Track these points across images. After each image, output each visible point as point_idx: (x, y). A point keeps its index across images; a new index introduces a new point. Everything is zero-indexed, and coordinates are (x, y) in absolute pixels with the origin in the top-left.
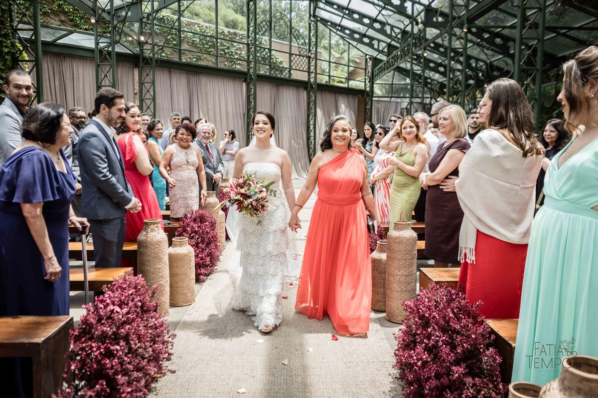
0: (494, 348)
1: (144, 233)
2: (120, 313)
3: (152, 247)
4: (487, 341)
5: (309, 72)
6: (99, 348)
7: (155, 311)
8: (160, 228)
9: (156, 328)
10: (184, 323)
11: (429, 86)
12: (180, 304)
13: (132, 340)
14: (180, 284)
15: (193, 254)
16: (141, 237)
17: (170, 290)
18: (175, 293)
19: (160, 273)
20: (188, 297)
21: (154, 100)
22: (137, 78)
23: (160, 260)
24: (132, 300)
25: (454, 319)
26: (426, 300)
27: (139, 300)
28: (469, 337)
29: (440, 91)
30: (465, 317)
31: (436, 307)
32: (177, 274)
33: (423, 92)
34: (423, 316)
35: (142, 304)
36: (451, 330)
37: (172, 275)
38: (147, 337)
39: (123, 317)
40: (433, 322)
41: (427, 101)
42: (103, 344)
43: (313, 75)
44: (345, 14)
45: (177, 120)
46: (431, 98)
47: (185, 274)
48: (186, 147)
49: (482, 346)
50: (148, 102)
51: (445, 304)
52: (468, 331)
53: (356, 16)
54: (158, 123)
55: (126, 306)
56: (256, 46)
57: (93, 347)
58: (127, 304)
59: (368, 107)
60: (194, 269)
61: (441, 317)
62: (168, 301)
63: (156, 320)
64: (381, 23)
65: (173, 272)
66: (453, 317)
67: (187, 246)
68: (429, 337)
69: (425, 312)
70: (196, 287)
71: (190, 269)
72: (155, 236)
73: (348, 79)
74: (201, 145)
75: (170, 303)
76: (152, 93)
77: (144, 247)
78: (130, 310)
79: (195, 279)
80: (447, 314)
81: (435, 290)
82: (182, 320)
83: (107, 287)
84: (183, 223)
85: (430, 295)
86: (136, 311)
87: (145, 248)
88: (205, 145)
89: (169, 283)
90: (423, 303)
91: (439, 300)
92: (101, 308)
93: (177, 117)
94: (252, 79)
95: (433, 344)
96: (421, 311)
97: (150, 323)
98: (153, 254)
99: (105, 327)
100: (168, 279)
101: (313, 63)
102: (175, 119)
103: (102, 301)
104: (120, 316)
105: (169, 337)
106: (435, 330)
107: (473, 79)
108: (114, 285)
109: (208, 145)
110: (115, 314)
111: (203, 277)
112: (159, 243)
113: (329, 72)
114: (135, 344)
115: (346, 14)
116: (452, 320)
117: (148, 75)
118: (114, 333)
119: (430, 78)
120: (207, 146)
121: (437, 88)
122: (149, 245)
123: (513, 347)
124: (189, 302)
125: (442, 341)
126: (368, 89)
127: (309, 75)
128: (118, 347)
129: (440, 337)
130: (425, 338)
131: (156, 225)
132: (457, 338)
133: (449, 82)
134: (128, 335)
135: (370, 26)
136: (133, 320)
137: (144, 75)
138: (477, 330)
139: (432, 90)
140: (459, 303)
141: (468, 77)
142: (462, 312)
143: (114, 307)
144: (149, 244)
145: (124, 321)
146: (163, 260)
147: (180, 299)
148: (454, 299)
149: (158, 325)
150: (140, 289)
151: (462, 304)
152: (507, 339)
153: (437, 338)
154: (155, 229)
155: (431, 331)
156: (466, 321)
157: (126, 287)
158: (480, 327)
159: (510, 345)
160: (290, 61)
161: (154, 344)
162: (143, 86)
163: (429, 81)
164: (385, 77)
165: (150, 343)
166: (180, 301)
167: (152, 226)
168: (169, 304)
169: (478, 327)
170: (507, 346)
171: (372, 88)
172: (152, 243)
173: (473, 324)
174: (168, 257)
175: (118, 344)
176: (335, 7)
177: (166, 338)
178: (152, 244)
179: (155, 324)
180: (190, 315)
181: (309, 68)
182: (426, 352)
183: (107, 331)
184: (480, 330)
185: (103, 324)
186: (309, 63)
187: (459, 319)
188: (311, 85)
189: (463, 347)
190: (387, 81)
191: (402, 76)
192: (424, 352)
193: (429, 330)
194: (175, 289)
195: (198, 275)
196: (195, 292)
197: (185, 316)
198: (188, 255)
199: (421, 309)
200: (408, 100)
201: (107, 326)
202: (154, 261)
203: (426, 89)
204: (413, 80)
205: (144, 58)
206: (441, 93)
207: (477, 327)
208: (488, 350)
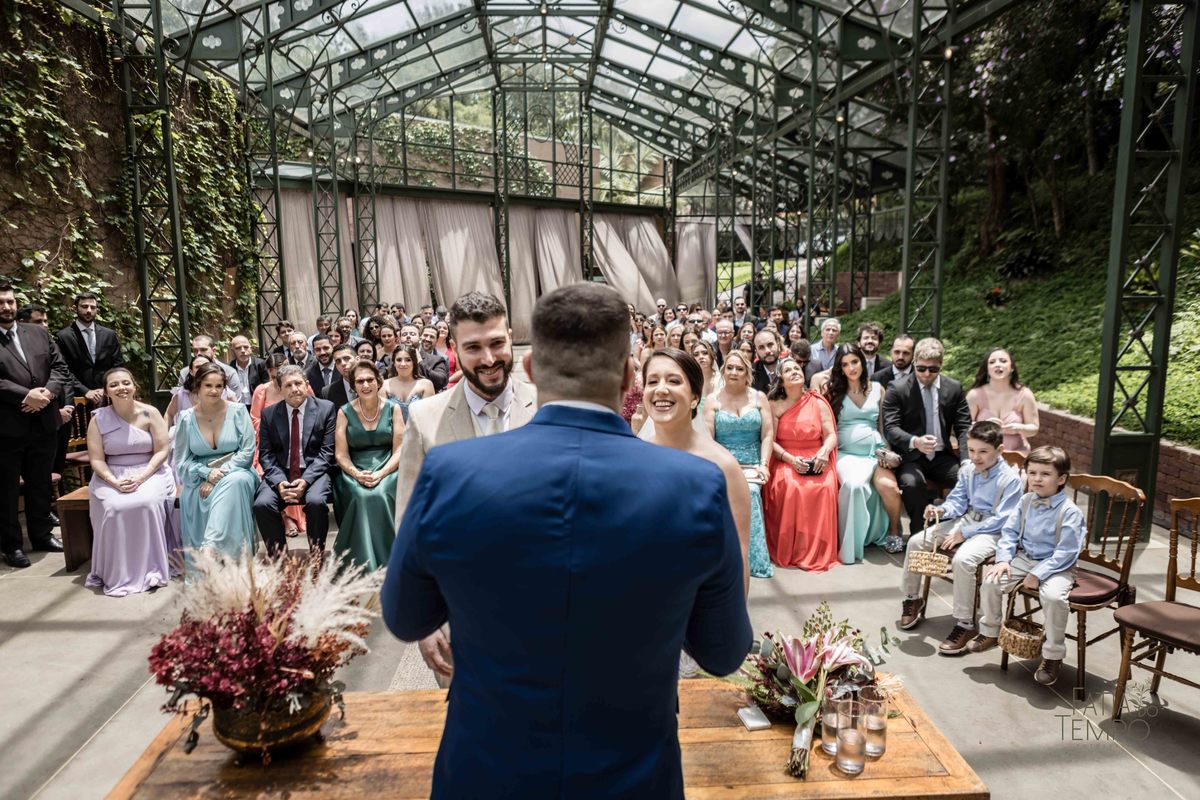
5: (582, 187)
22: (351, 210)
43: (587, 192)
44: (641, 83)
53: (660, 87)
56: (506, 155)
59: (670, 230)
64: (699, 96)
73: (638, 192)
76: (372, 232)
94: (501, 202)
101: (586, 174)
115: (644, 84)
117: (365, 208)
126: (668, 205)
127: (582, 192)
135: (683, 103)
137: (361, 206)
160: (555, 173)
162: (360, 223)
171: (674, 203)
176: (626, 72)
181: (582, 181)
186: (582, 174)
188: (585, 205)
190: (696, 192)
205: (360, 185)
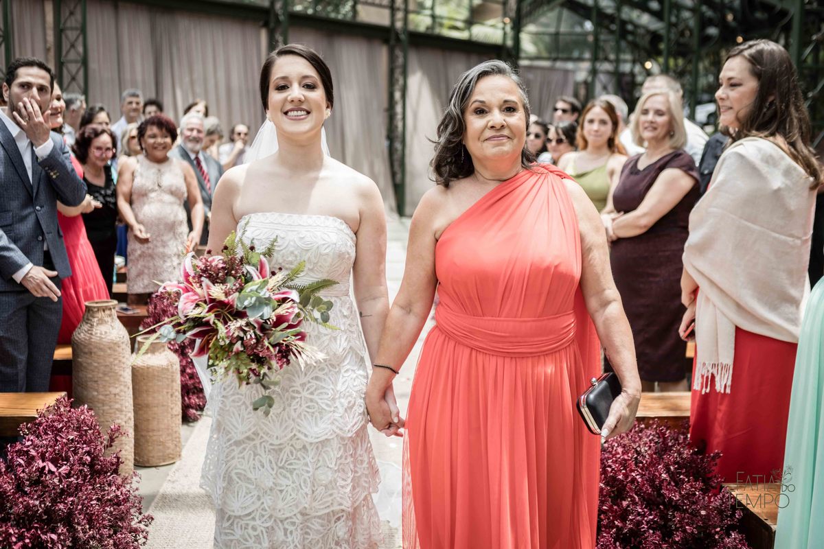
0: (739, 533)
1: (85, 327)
2: (56, 474)
3: (102, 353)
4: (728, 522)
5: (393, 9)
6: (21, 537)
7: (116, 472)
8: (116, 317)
9: (118, 504)
10: (164, 497)
11: (630, 38)
12: (154, 461)
13: (79, 524)
14: (154, 425)
15: (177, 367)
16: (81, 334)
17: (135, 435)
18: (143, 440)
19: (116, 403)
20: (169, 448)
21: (85, 62)
22: (50, 18)
23: (117, 378)
24: (75, 452)
25: (669, 484)
26: (620, 450)
27: (85, 452)
28: (695, 514)
29: (650, 47)
30: (689, 480)
31: (637, 462)
32: (147, 406)
33: (618, 51)
34: (614, 479)
35: (93, 459)
36: (664, 503)
37: (138, 407)
38: (104, 519)
39: (60, 481)
40: (630, 489)
41: (626, 68)
42: (28, 531)
43: (400, 15)
45: (134, 106)
46: (634, 62)
47: (163, 406)
48: (162, 160)
49: (718, 529)
50: (73, 68)
51: (654, 456)
52: (694, 503)
54: (98, 112)
55: (65, 463)
57: (11, 534)
58: (67, 459)
60: (180, 397)
61: (647, 480)
62: (131, 457)
63: (118, 489)
65: (140, 402)
66: (668, 479)
67: (166, 353)
68: (623, 516)
69: (616, 472)
70: (183, 430)
71: (172, 395)
72: (106, 332)
73: (470, 23)
74: (185, 155)
75: (135, 460)
76: (81, 49)
77: (85, 353)
78: (71, 469)
79: (180, 417)
80: (657, 473)
81: (636, 432)
82: (158, 491)
83: (28, 429)
84: (155, 308)
85: (626, 441)
86: (81, 471)
87: (87, 356)
88: (193, 156)
89: (132, 423)
90: (614, 455)
91: (643, 450)
92: (20, 465)
93: (134, 100)
94: (278, 22)
95: (631, 529)
96: (609, 469)
97: (108, 494)
98: (102, 368)
99: (32, 498)
100: (131, 415)
102: (131, 103)
103: (20, 453)
104: (56, 481)
105: (140, 522)
106: (634, 503)
107: (716, 26)
108: (40, 424)
109: (201, 157)
110: (46, 475)
111: (194, 411)
112: (114, 346)
113: (432, 8)
114: (85, 532)
116: (665, 484)
117: (72, 13)
118: (47, 511)
119: (631, 22)
120: (197, 158)
121: (645, 42)
122: (95, 350)
123: (773, 531)
124: (170, 459)
125: (648, 522)
126: (509, 43)
127: (393, 16)
128: (54, 537)
129: (644, 516)
130: (615, 518)
131: (108, 312)
132: (674, 517)
133: (669, 31)
134: (70, 514)
136: (78, 488)
137: (65, 12)
138: (710, 502)
139: (634, 46)
140: (680, 454)
141: (704, 23)
142: (684, 471)
143: (45, 464)
144: (96, 347)
145: (62, 490)
146: (122, 379)
147: (154, 452)
148: (672, 446)
149: (121, 498)
150: (86, 431)
151: (685, 456)
152: (763, 517)
153: (639, 518)
154: (106, 319)
155: (628, 506)
156: (691, 486)
157: (62, 428)
158: (716, 496)
159: (768, 528)
161: (115, 533)
162: (63, 37)
163: (630, 27)
164: (543, 20)
165: (109, 530)
166: (153, 457)
167: (100, 315)
168: (133, 461)
169: (712, 496)
170: (763, 530)
171: (517, 40)
172: (102, 346)
173: (705, 491)
174: (130, 373)
175: (54, 531)
177: (134, 524)
178: (101, 349)
179: (117, 496)
180: (173, 482)
181: (394, 1)
182: (618, 544)
183: (35, 506)
184: (716, 502)
185: (25, 493)
187: (679, 483)
188: (397, 34)
189: (685, 531)
190: (547, 25)
191: (576, 18)
192: (615, 543)
193: (625, 503)
194: (143, 433)
195: (186, 408)
196: (182, 440)
197: (164, 485)
198: (168, 370)
199: (610, 466)
200: (586, 65)
201: (36, 497)
202: (105, 381)
203: (623, 44)
204: (598, 25)
206: (653, 53)
207: (710, 498)
208: (729, 535)
